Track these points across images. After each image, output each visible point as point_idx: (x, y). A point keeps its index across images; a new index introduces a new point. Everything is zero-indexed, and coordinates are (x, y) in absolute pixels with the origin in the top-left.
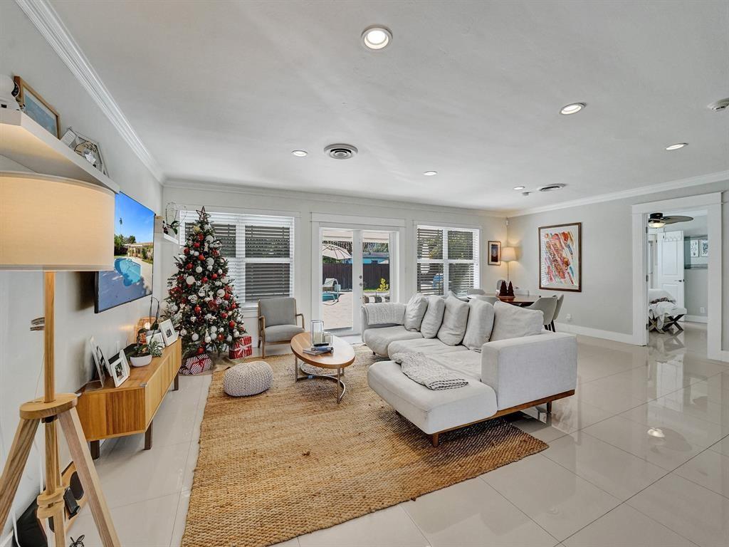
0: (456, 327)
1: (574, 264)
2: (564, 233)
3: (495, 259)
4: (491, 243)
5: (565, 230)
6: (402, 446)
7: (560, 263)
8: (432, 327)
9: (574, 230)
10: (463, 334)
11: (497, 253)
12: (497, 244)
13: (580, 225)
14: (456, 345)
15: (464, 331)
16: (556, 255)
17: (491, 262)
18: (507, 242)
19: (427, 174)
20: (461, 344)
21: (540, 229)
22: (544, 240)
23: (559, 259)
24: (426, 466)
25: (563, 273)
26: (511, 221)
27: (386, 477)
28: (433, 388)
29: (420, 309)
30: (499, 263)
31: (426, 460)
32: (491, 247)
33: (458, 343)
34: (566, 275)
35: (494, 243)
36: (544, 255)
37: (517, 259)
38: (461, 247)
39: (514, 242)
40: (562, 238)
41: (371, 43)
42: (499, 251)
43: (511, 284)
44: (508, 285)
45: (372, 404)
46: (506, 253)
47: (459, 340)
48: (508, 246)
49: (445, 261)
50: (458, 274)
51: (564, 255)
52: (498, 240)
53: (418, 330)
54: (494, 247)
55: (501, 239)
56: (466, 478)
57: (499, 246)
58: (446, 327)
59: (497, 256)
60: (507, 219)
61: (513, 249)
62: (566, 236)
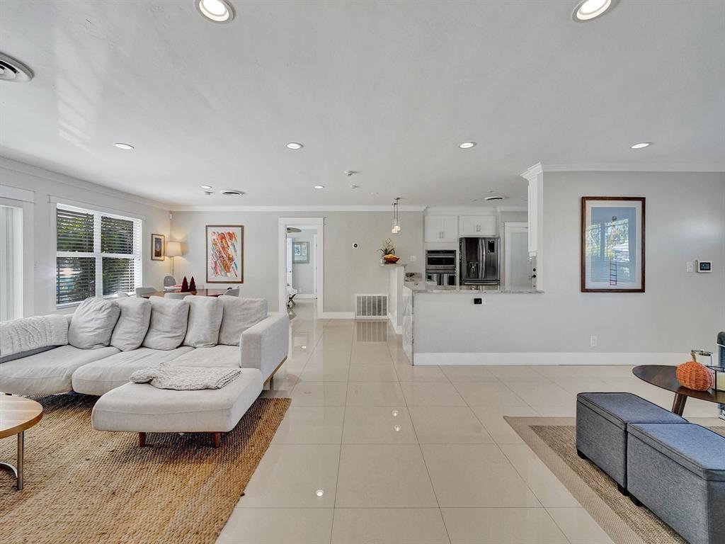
0: (175, 328)
1: (238, 260)
2: (229, 233)
3: (158, 254)
4: (154, 237)
5: (231, 230)
6: (182, 468)
7: (226, 259)
8: (137, 335)
9: (237, 231)
10: (184, 334)
11: (160, 247)
12: (160, 237)
13: (242, 227)
14: (177, 348)
15: (185, 330)
16: (223, 252)
17: (154, 258)
18: (171, 236)
19: (117, 145)
20: (182, 345)
21: (207, 226)
22: (211, 238)
23: (225, 256)
24: (226, 465)
25: (229, 269)
26: (176, 214)
27: (199, 501)
28: (219, 386)
29: (109, 316)
30: (162, 258)
31: (220, 461)
32: (154, 240)
33: (179, 345)
34: (231, 269)
35: (157, 237)
36: (210, 251)
37: (183, 254)
38: (118, 239)
39: (179, 237)
40: (227, 237)
41: (203, 6)
42: (163, 244)
43: (193, 279)
44: (189, 281)
45: (90, 457)
46: (171, 248)
47: (179, 341)
48: (172, 240)
49: (98, 254)
50: (115, 271)
51: (229, 252)
52: (162, 233)
53: (107, 344)
54: (158, 241)
55: (165, 232)
56: (263, 450)
57: (163, 240)
58: (158, 330)
59: (161, 251)
60: (171, 212)
61: (179, 244)
62: (231, 236)
